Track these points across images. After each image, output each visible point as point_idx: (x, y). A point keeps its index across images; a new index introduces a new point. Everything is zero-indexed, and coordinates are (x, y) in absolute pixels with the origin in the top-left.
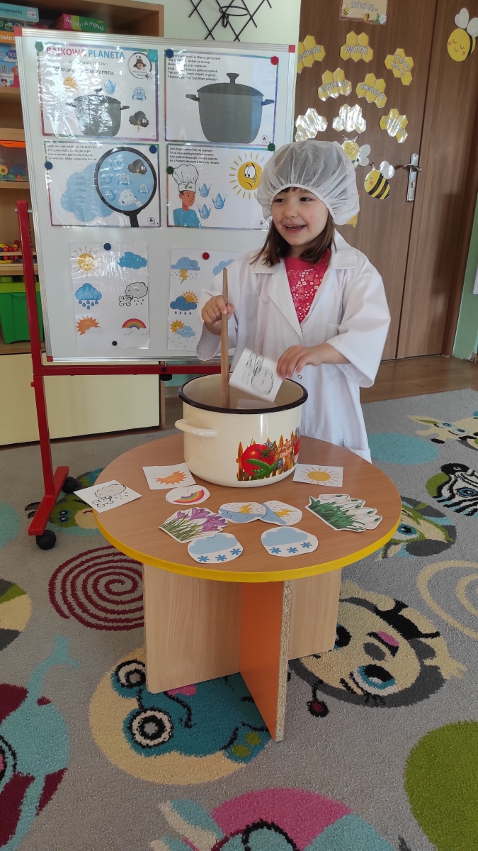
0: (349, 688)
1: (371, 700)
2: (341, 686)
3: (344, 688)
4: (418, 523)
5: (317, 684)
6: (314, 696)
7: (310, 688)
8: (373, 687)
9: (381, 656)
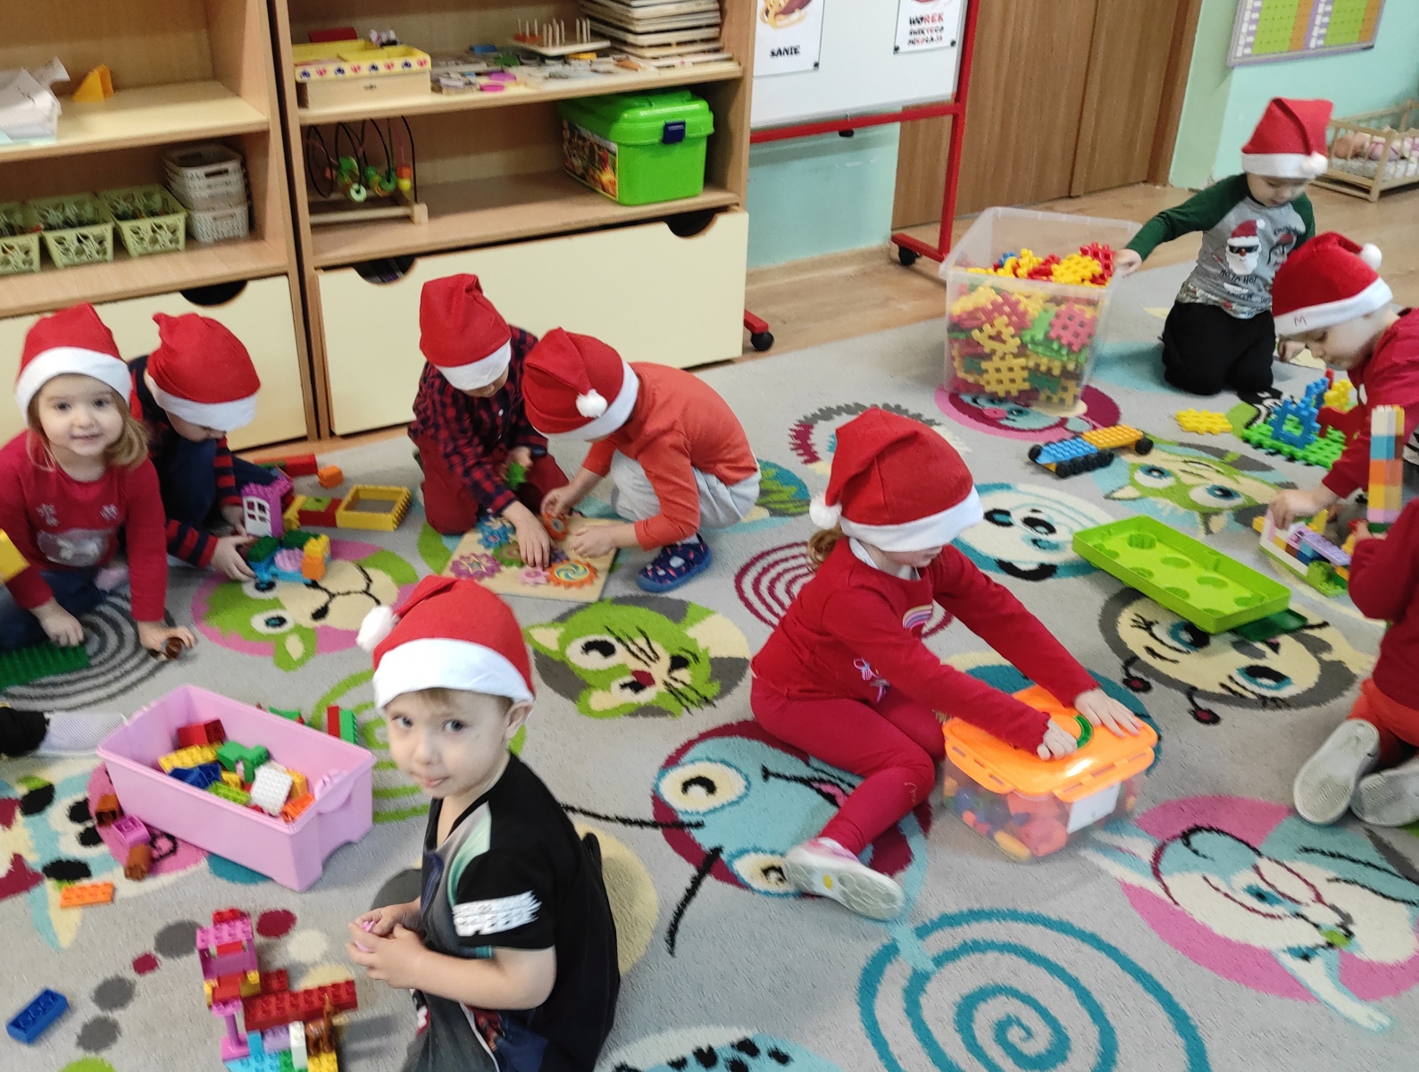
0: (1234, 692)
1: (1269, 702)
2: (1224, 691)
3: (1231, 694)
4: (1238, 482)
5: (1191, 692)
6: (1194, 703)
7: (1182, 697)
8: (1266, 688)
9: (1261, 655)
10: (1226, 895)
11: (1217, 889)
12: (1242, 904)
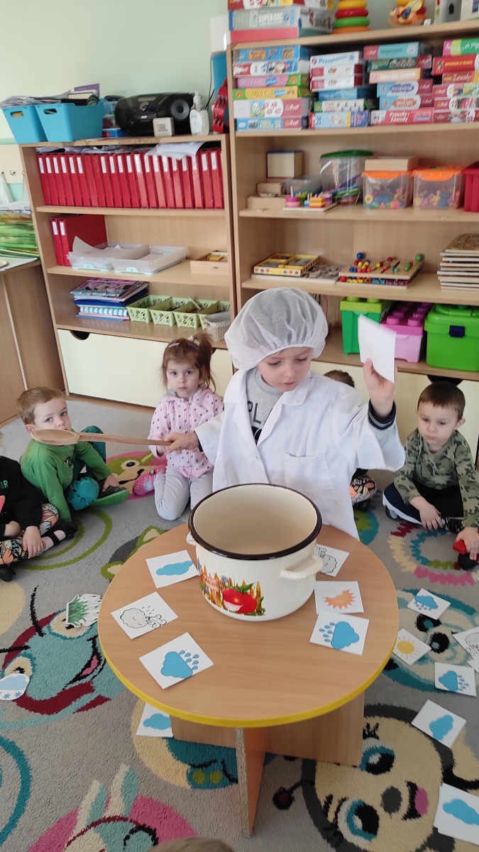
0: (326, 807)
1: (331, 832)
2: (322, 800)
3: (323, 804)
5: (308, 782)
6: (294, 788)
7: (297, 780)
8: (348, 825)
9: (392, 808)
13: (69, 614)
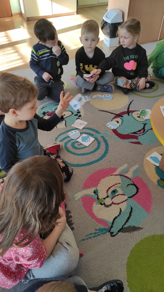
10: (114, 185)
11: (116, 184)
12: (111, 187)
13: (140, 113)
